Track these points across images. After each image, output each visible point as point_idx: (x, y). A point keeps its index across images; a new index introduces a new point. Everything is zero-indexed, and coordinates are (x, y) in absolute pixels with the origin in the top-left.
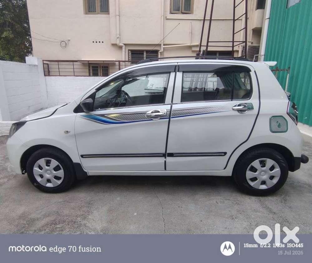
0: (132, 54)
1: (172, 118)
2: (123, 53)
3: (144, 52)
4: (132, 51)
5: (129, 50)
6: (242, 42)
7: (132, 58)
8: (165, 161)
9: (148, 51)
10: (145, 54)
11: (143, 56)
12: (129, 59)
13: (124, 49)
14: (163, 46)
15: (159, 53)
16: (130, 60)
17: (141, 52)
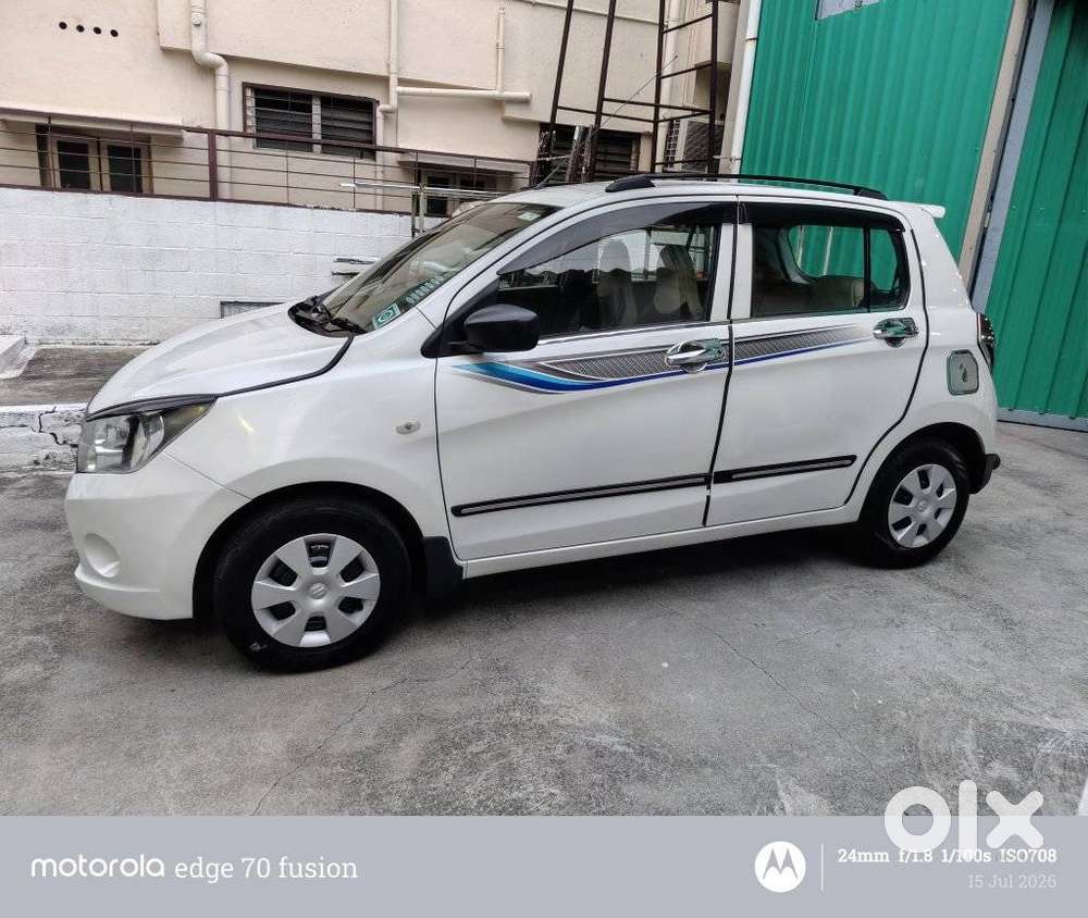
0: (258, 103)
1: (736, 364)
2: (222, 96)
3: (314, 102)
4: (258, 90)
5: (245, 86)
6: (690, 113)
7: (257, 119)
8: (708, 498)
9: (329, 101)
10: (316, 109)
11: (311, 116)
12: (245, 126)
13: (222, 81)
14: (395, 88)
15: (379, 115)
16: (249, 131)
17: (300, 101)
